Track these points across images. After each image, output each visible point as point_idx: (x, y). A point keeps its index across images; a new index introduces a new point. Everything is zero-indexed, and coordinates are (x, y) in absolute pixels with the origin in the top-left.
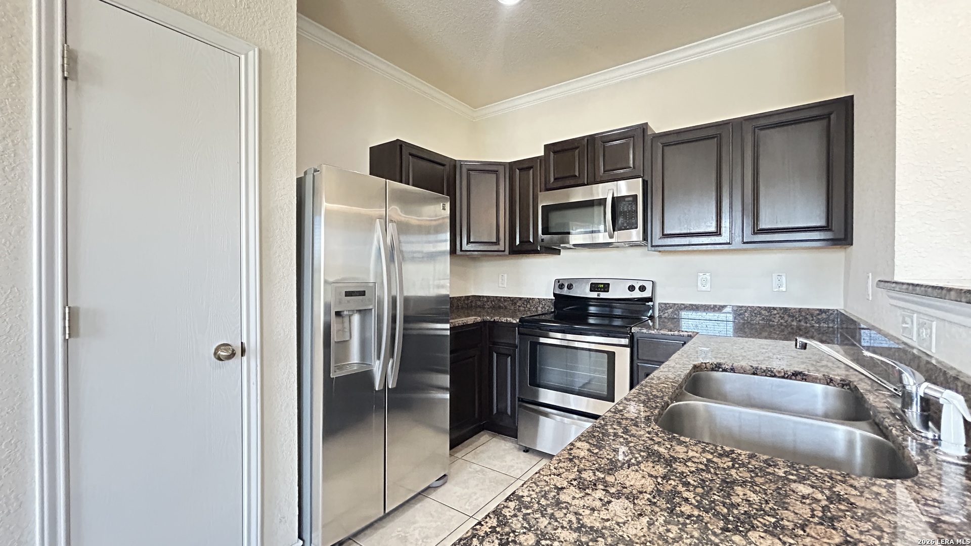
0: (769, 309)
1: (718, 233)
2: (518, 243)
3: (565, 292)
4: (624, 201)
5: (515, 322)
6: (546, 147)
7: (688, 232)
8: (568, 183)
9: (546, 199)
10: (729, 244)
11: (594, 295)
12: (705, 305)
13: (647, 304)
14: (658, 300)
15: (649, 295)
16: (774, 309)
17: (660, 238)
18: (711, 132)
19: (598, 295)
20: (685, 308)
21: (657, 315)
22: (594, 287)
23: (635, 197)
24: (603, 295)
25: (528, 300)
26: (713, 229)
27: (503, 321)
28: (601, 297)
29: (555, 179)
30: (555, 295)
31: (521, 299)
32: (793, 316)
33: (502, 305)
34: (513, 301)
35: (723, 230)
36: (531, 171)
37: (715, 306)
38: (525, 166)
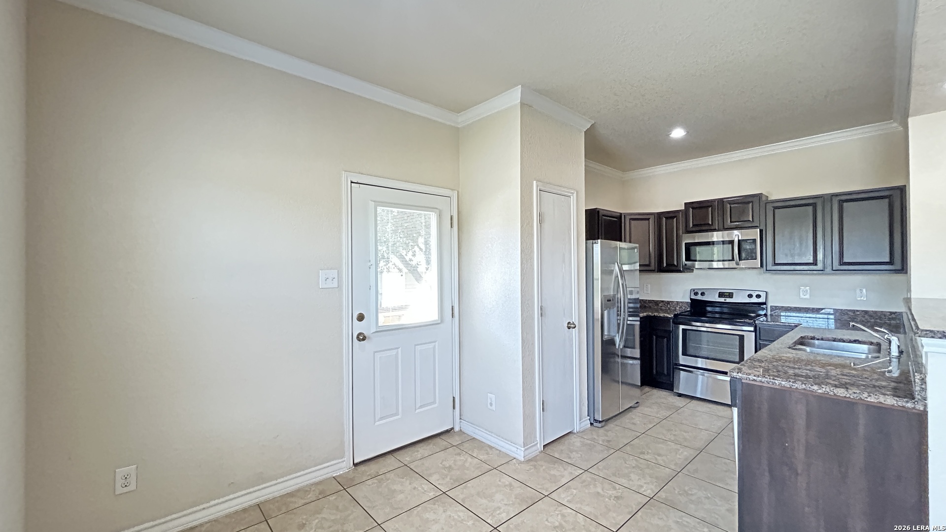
0: (854, 311)
1: (815, 263)
2: (665, 265)
3: (699, 297)
4: (747, 242)
5: (670, 316)
6: (686, 204)
7: (793, 262)
8: (704, 228)
9: (687, 239)
10: (823, 270)
11: (722, 300)
12: (806, 308)
13: (762, 306)
14: (770, 304)
15: (764, 301)
16: (857, 311)
17: (773, 266)
18: (811, 201)
19: (725, 300)
20: (790, 310)
21: (769, 313)
22: (721, 295)
23: (754, 240)
24: (728, 300)
25: (668, 303)
26: (811, 261)
27: (661, 316)
28: (727, 301)
29: (693, 225)
30: (691, 299)
31: (662, 301)
32: (872, 316)
33: (647, 305)
34: (656, 302)
35: (818, 262)
36: (675, 219)
37: (813, 309)
38: (670, 216)
